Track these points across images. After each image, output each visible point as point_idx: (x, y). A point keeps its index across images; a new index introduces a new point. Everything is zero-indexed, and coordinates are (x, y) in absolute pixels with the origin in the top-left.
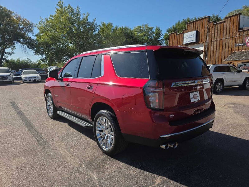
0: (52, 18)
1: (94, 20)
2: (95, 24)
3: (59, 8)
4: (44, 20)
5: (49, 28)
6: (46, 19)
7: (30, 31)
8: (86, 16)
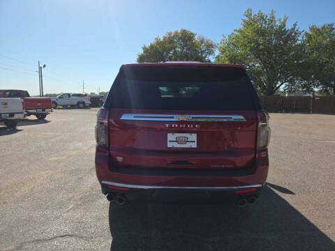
0: (236, 33)
1: (295, 25)
2: (296, 29)
3: (247, 19)
4: (227, 38)
5: (232, 47)
6: (229, 36)
7: (211, 53)
8: (282, 21)
